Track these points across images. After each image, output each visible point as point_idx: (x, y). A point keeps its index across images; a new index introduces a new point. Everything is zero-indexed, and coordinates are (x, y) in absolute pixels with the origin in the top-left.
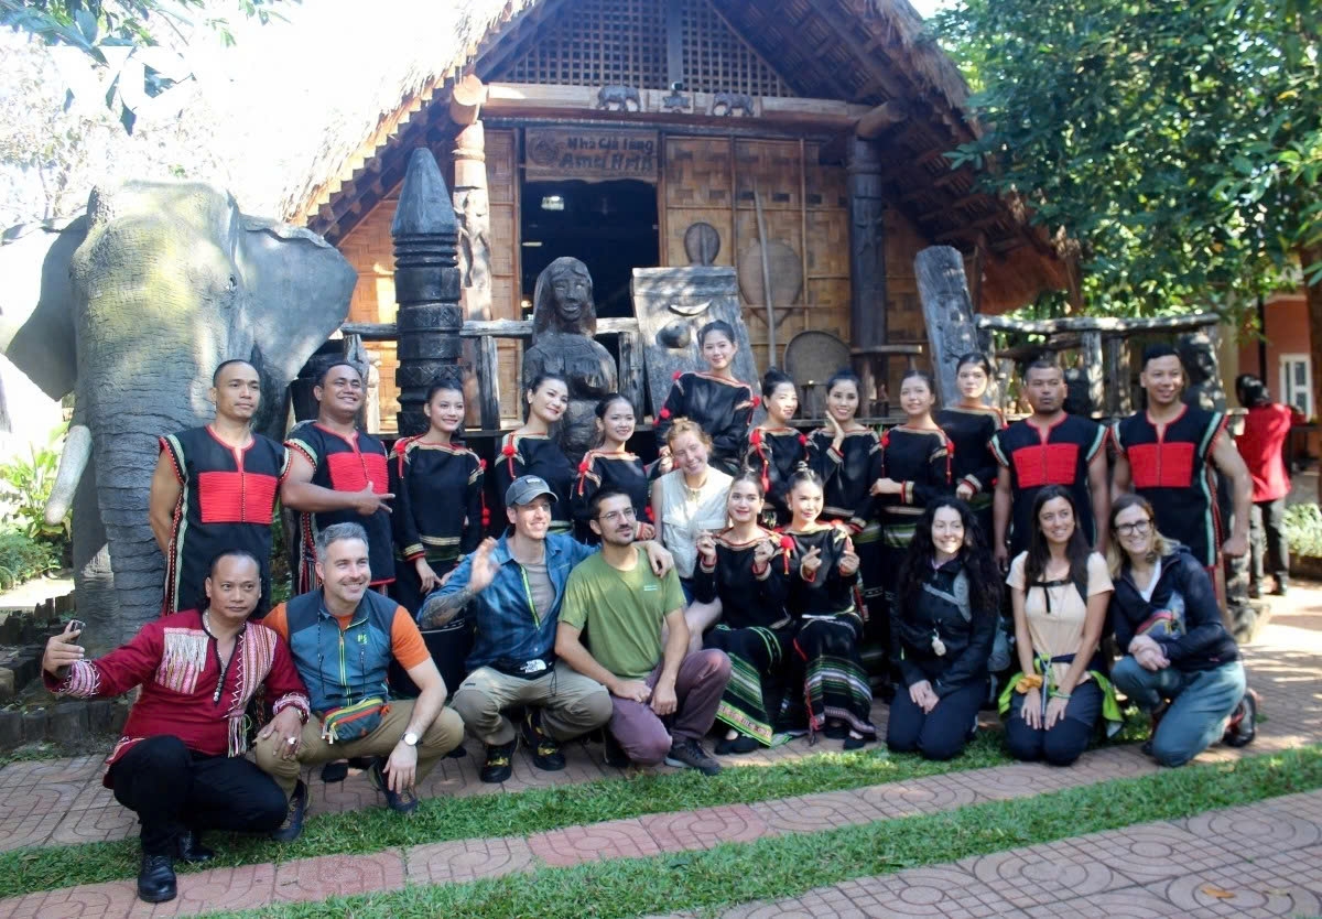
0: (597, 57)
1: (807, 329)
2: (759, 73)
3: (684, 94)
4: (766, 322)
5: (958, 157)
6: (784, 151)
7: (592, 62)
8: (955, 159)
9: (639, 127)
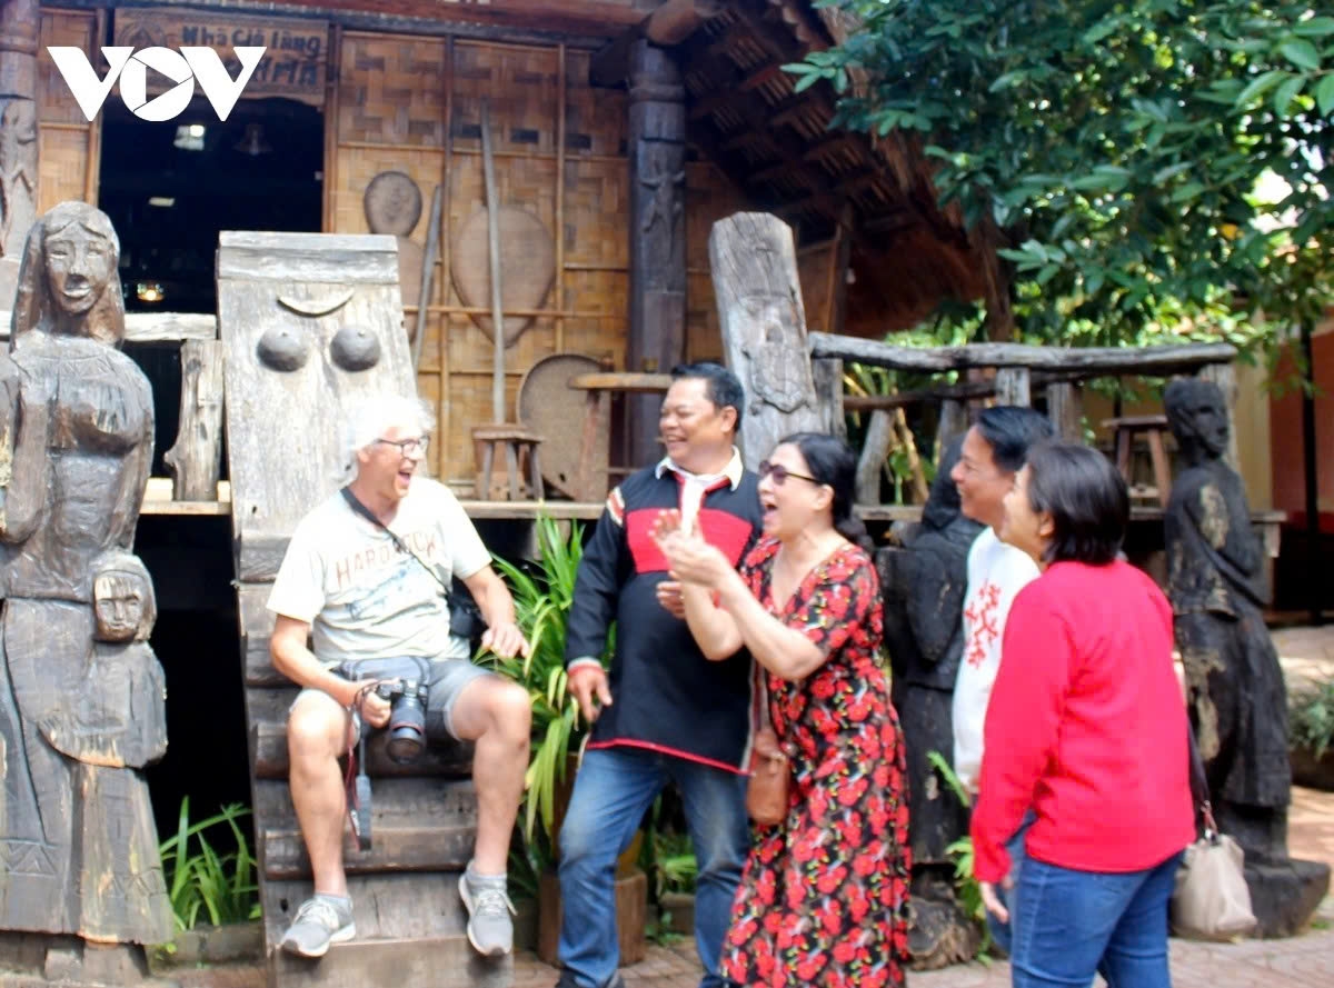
1: (559, 351)
4: (491, 337)
5: (807, 72)
6: (533, 62)
8: (800, 76)
9: (301, 15)
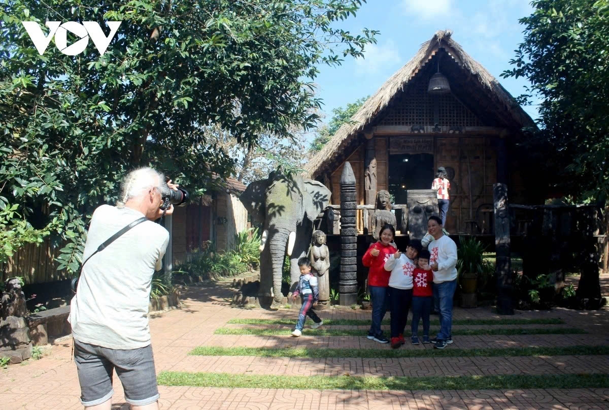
0: (413, 113)
1: (485, 203)
2: (469, 115)
3: (439, 127)
4: (470, 200)
7: (412, 115)
9: (427, 136)
